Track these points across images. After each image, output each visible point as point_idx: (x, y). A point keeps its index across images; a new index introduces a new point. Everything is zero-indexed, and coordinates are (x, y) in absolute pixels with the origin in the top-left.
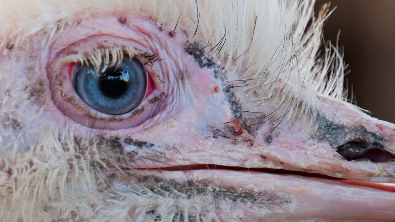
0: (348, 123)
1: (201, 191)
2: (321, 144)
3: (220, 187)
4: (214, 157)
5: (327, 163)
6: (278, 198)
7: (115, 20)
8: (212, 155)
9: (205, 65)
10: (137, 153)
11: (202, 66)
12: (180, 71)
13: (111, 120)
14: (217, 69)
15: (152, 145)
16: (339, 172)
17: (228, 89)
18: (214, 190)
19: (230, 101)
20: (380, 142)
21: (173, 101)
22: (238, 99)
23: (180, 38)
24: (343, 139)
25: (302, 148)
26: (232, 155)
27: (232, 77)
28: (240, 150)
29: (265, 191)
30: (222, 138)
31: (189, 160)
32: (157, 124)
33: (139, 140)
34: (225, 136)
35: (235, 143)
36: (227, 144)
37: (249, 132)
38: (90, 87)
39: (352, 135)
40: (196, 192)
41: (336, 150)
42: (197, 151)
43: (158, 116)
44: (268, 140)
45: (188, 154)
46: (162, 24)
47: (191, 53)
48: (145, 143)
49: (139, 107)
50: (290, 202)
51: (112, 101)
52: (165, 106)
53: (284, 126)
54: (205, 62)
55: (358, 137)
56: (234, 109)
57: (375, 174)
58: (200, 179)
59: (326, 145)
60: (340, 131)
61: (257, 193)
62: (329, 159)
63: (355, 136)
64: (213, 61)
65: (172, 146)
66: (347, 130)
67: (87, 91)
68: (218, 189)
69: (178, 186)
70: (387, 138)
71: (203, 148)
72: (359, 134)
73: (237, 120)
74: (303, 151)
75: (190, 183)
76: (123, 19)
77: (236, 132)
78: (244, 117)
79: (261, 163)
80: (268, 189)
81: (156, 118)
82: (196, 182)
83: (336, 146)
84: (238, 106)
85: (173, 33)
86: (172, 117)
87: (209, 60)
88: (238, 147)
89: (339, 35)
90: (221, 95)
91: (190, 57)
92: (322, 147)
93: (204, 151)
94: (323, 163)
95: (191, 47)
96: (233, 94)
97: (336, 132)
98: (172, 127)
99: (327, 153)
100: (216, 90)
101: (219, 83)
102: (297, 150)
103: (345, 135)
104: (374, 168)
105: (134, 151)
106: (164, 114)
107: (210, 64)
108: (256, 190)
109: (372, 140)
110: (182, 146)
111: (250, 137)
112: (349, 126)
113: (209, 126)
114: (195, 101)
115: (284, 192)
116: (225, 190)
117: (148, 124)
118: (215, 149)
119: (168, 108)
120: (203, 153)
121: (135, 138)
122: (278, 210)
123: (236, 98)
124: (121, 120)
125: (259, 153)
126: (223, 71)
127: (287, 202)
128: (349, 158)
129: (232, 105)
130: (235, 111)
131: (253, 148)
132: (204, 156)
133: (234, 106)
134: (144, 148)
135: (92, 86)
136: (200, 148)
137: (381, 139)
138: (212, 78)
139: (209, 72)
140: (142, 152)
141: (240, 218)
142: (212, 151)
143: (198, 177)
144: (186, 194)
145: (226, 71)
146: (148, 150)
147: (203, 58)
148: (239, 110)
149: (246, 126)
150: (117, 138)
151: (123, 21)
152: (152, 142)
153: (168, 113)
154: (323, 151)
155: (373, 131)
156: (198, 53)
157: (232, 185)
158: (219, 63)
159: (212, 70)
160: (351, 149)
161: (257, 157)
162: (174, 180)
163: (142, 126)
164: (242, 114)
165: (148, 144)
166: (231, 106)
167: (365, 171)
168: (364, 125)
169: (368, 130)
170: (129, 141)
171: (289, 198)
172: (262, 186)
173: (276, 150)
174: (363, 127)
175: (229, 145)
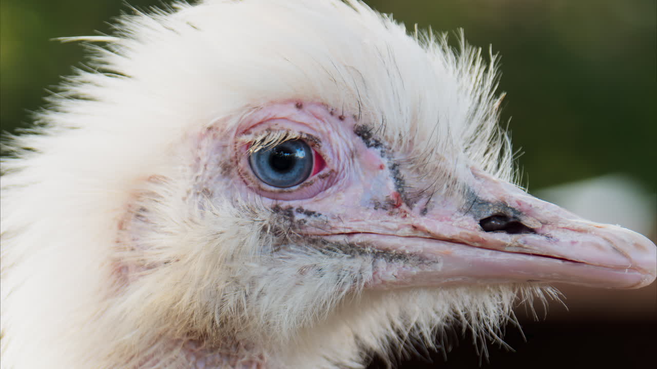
0: (492, 199)
1: (362, 253)
2: (466, 217)
3: (378, 249)
4: (371, 226)
5: (467, 234)
6: (427, 259)
7: (293, 106)
8: (370, 224)
9: (372, 146)
10: (305, 222)
11: (369, 146)
12: (350, 150)
13: (281, 192)
14: (384, 150)
15: (320, 215)
16: (478, 242)
17: (394, 167)
18: (373, 252)
19: (395, 178)
20: (518, 216)
21: (344, 176)
22: (402, 176)
23: (350, 121)
24: (487, 213)
25: (449, 220)
26: (387, 224)
27: (398, 157)
28: (395, 220)
29: (415, 253)
30: (381, 209)
31: (350, 228)
32: (328, 196)
33: (309, 210)
34: (385, 208)
35: (391, 214)
36: (384, 215)
37: (408, 205)
38: (261, 163)
39: (495, 209)
40: (358, 253)
41: (479, 222)
42: (358, 221)
43: (330, 189)
44: (424, 212)
45: (350, 223)
46: (332, 109)
47: (359, 135)
48: (314, 213)
49: (308, 181)
50: (437, 262)
51: (281, 176)
52: (337, 181)
53: (437, 200)
54: (372, 142)
55: (499, 211)
56: (398, 184)
57: (507, 244)
58: (360, 241)
59: (470, 217)
60: (485, 206)
61: (409, 254)
62: (471, 230)
63: (497, 211)
64: (381, 142)
65: (337, 216)
66: (490, 205)
67: (259, 166)
68: (376, 251)
69: (342, 248)
70: (524, 213)
71: (363, 219)
72: (501, 209)
73: (399, 194)
74: (450, 223)
75: (352, 245)
76: (299, 105)
77: (394, 205)
78: (405, 191)
79: (410, 232)
80: (417, 251)
81: (328, 191)
82: (357, 244)
83: (479, 219)
84: (402, 182)
85: (343, 117)
86: (341, 190)
87: (377, 141)
88: (393, 218)
89: (509, 121)
90: (387, 172)
91: (358, 138)
92: (466, 219)
93: (363, 220)
94: (464, 233)
95: (359, 130)
96: (398, 172)
97: (481, 206)
98: (340, 199)
99: (469, 225)
100: (381, 167)
101: (385, 161)
102: (445, 222)
103: (489, 209)
104: (507, 239)
105: (303, 220)
106: (334, 188)
107: (377, 144)
108: (407, 252)
109: (511, 214)
110: (345, 216)
111: (407, 209)
112: (493, 201)
113: (372, 199)
114: (363, 177)
115: (432, 253)
116: (382, 251)
117: (320, 196)
118: (373, 219)
119: (339, 183)
120: (363, 223)
121: (305, 208)
122: (429, 269)
123: (400, 175)
124: (290, 192)
125: (410, 223)
126: (391, 151)
127: (434, 262)
128: (487, 229)
129: (397, 181)
130: (399, 186)
131: (406, 219)
132: (363, 225)
133: (398, 182)
134: (312, 217)
135: (263, 162)
136: (360, 218)
137: (520, 213)
138: (378, 157)
139: (375, 152)
140: (311, 220)
141: (395, 276)
142: (370, 221)
143: (358, 240)
144: (350, 254)
145: (393, 151)
146: (316, 219)
147: (371, 139)
148: (402, 185)
149: (406, 199)
150: (291, 208)
151: (299, 106)
152: (320, 212)
153: (339, 187)
154: (466, 223)
155: (513, 206)
156: (366, 135)
157: (386, 247)
158: (386, 144)
159: (379, 150)
160: (493, 222)
161: (408, 227)
162: (338, 243)
163: (314, 198)
164: (405, 189)
165: (316, 214)
166: (395, 182)
167: (499, 241)
168: (506, 201)
169: (509, 206)
170: (300, 210)
171: (437, 259)
172: (412, 248)
173: (425, 221)
174: (505, 203)
175: (385, 216)
